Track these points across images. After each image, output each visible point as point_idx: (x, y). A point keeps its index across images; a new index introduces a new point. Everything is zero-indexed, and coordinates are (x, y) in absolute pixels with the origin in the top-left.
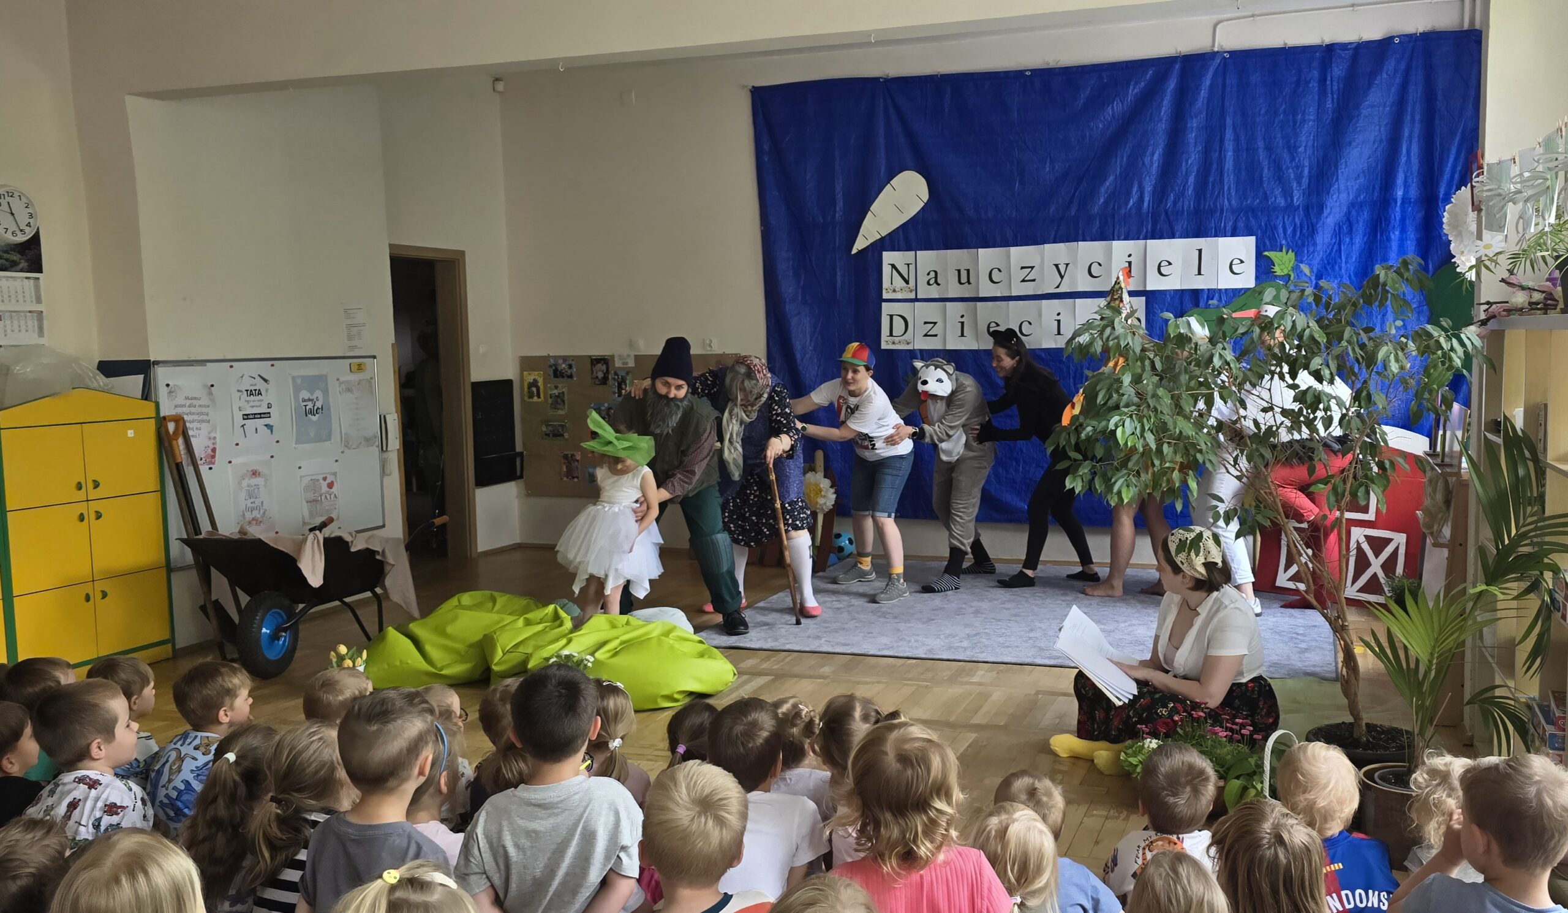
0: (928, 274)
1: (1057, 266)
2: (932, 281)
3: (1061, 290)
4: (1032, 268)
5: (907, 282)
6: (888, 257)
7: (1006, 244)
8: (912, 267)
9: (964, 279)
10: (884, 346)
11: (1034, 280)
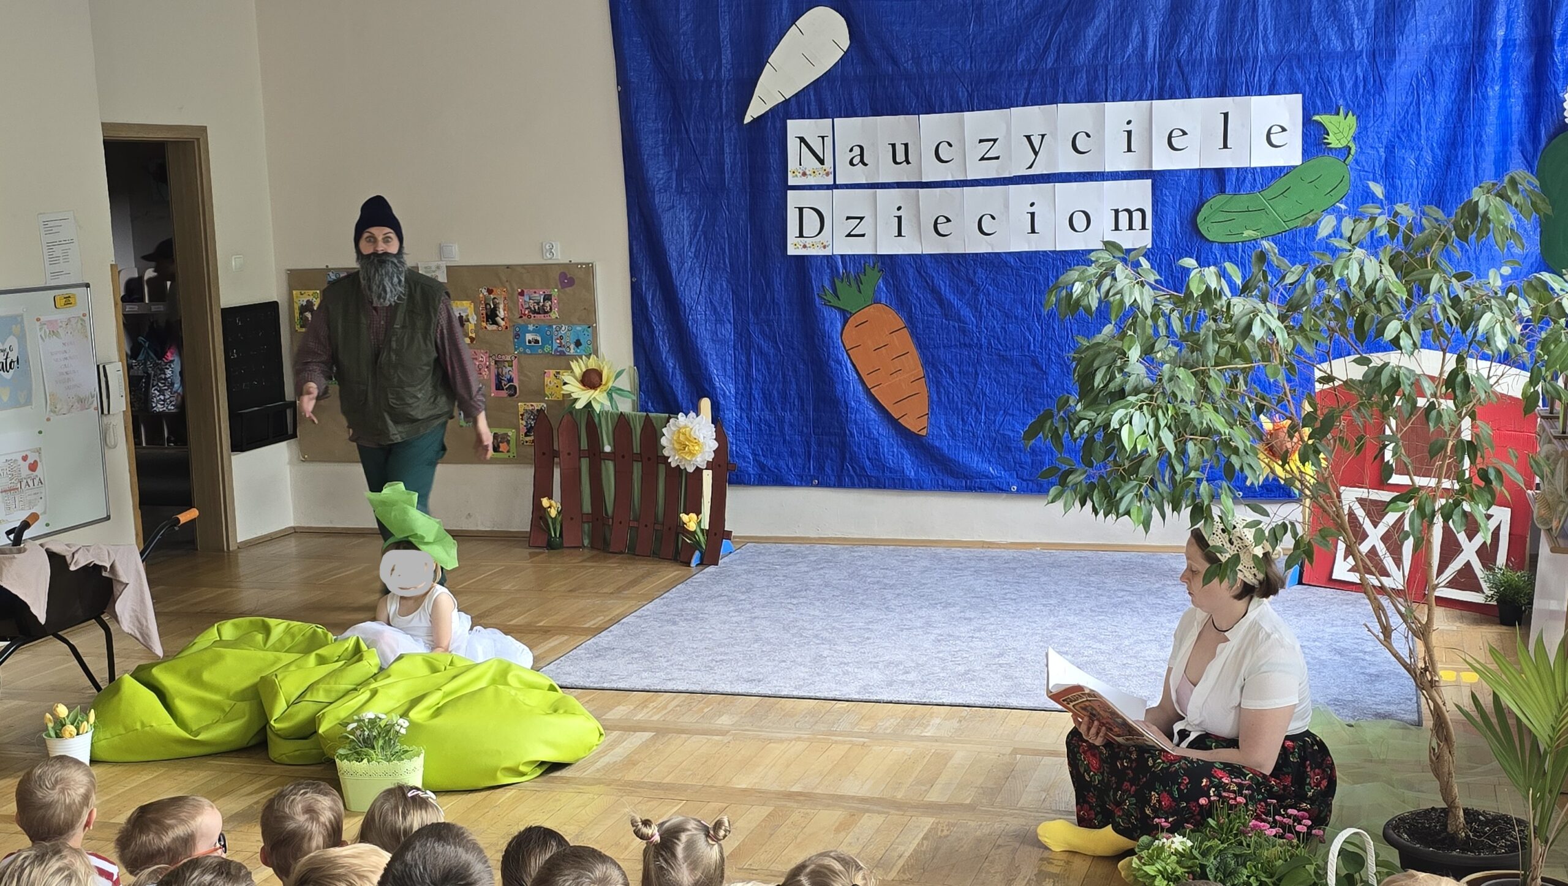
0: (851, 150)
1: (1028, 138)
2: (856, 160)
3: (1035, 171)
4: (995, 140)
5: (822, 162)
6: (795, 127)
7: (957, 107)
8: (828, 141)
9: (900, 157)
10: (791, 251)
11: (997, 158)
